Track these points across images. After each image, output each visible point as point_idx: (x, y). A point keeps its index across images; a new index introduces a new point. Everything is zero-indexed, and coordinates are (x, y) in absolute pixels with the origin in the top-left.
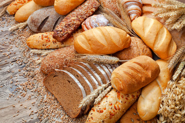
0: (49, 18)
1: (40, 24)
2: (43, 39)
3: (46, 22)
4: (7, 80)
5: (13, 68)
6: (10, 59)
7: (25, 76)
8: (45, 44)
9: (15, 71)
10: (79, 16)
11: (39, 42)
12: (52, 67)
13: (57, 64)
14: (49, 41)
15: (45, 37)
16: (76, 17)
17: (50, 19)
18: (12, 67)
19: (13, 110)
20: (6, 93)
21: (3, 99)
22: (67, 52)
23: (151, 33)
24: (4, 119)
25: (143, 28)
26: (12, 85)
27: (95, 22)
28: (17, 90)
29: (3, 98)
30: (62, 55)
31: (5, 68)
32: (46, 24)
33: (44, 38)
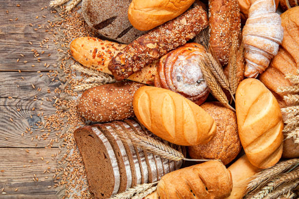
0: (116, 19)
1: (98, 23)
2: (94, 57)
3: (110, 25)
4: (28, 102)
5: (41, 83)
6: (41, 64)
7: (54, 105)
8: (95, 65)
9: (43, 89)
10: (161, 45)
11: (87, 59)
12: (93, 116)
13: (100, 115)
14: (103, 64)
15: (98, 57)
16: (156, 44)
17: (116, 22)
18: (40, 80)
19: (26, 156)
20: (22, 123)
21: (16, 131)
22: (121, 101)
23: (253, 129)
24: (11, 166)
25: (246, 114)
26: (33, 114)
27: (180, 70)
28: (37, 124)
29: (16, 129)
30: (112, 105)
31: (30, 79)
32: (108, 27)
33: (96, 58)
